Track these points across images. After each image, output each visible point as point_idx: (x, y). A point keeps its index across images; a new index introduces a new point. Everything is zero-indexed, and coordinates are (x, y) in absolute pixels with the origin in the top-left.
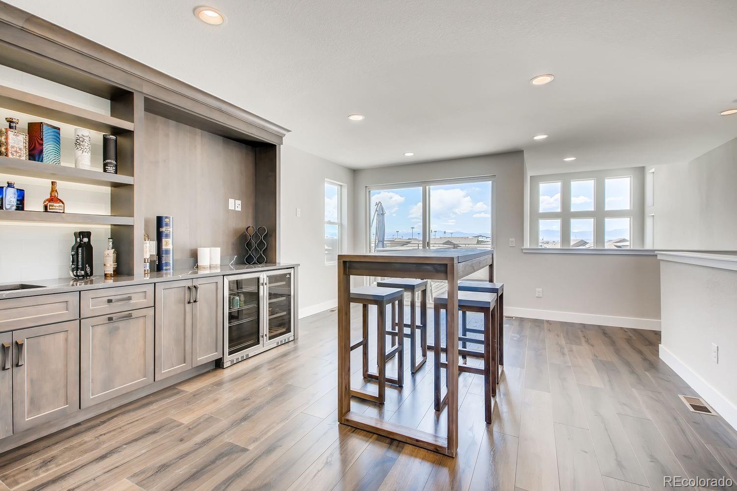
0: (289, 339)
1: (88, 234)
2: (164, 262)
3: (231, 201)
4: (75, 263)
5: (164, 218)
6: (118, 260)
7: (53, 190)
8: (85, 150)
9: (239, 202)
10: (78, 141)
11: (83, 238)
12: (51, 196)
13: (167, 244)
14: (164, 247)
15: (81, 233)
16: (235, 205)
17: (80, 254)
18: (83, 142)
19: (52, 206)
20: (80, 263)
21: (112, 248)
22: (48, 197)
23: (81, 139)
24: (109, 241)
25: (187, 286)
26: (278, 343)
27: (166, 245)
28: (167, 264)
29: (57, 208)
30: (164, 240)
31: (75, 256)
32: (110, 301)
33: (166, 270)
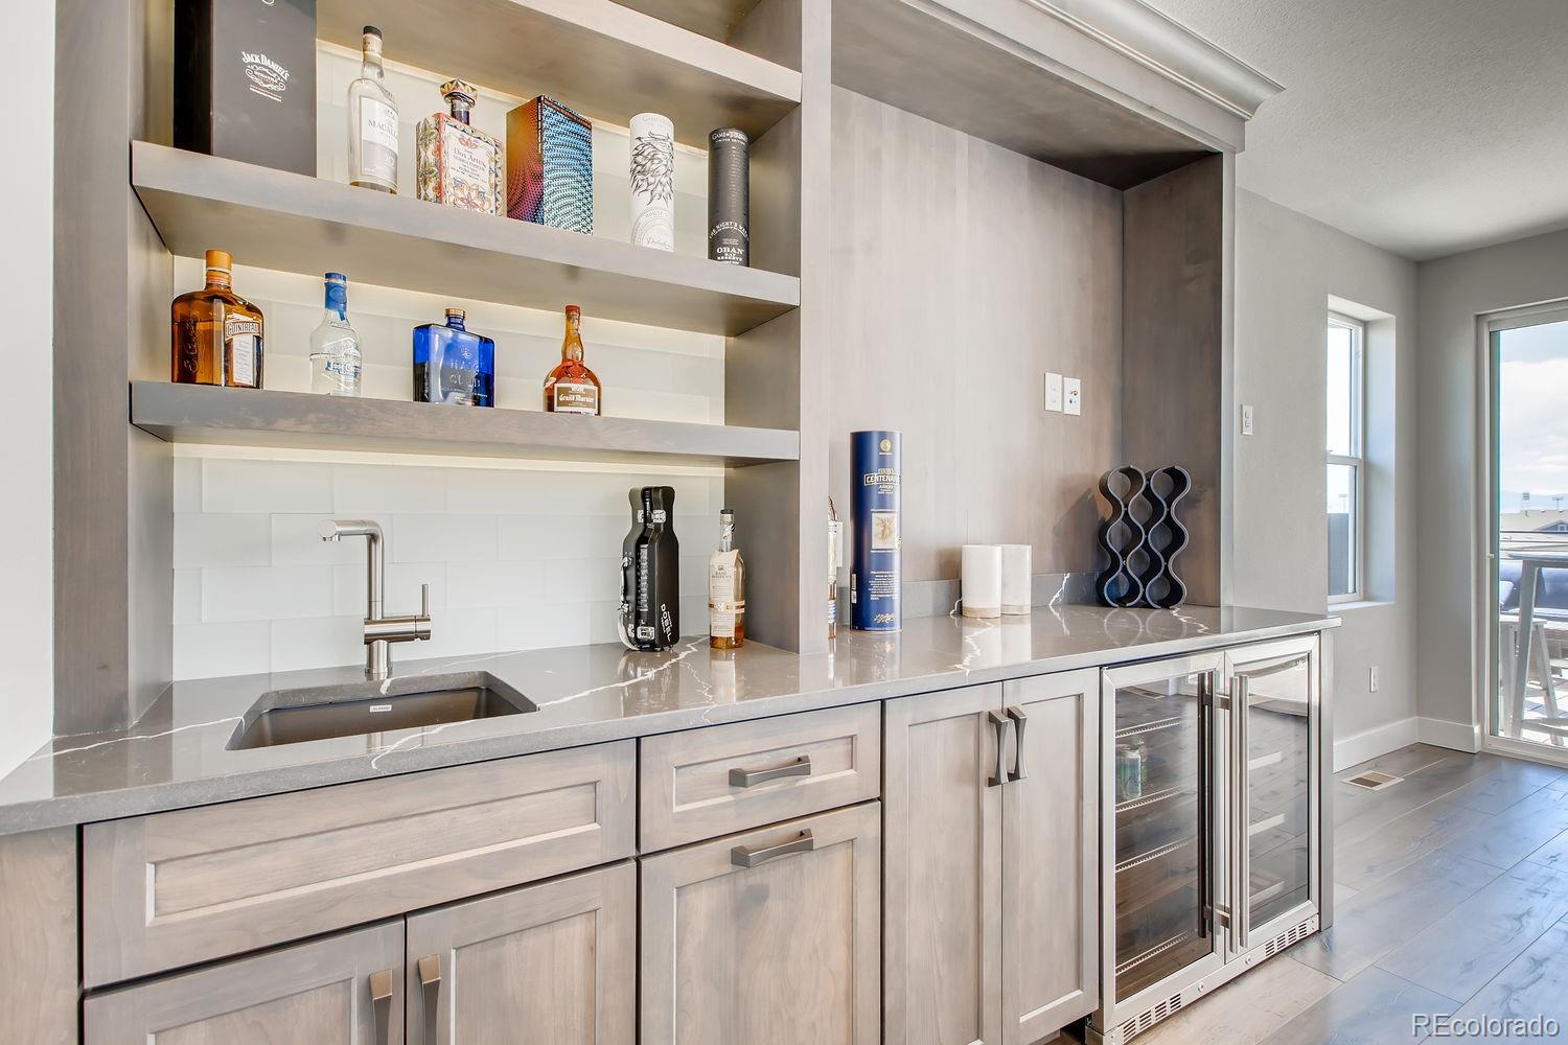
0: (1303, 928)
1: (664, 497)
2: (873, 597)
3: (1053, 380)
4: (632, 597)
5: (875, 440)
6: (748, 590)
7: (572, 339)
8: (660, 188)
9: (1074, 384)
10: (639, 159)
11: (652, 510)
12: (565, 359)
13: (886, 532)
14: (877, 544)
15: (647, 493)
16: (1066, 394)
17: (644, 564)
18: (652, 159)
19: (566, 391)
20: (644, 596)
21: (732, 548)
22: (558, 362)
23: (648, 150)
24: (722, 522)
25: (987, 711)
26: (1270, 946)
27: (884, 536)
28: (883, 605)
29: (579, 398)
30: (876, 518)
31: (632, 573)
32: (737, 779)
33: (882, 625)
